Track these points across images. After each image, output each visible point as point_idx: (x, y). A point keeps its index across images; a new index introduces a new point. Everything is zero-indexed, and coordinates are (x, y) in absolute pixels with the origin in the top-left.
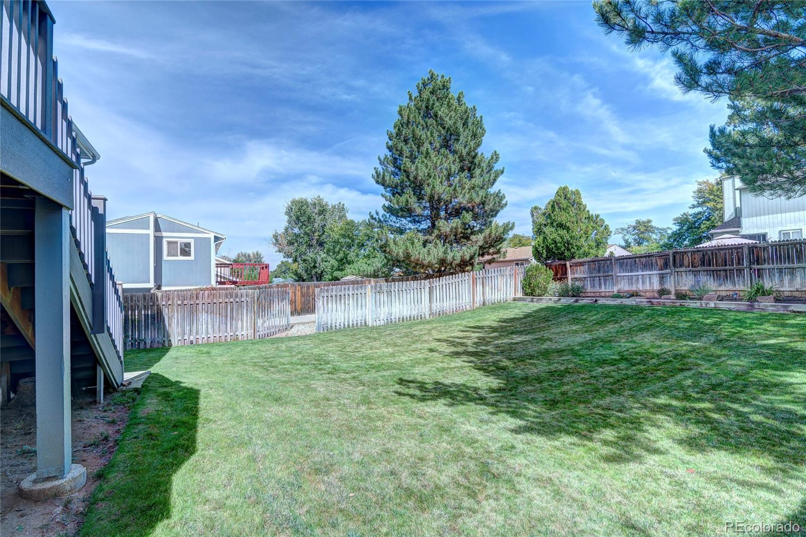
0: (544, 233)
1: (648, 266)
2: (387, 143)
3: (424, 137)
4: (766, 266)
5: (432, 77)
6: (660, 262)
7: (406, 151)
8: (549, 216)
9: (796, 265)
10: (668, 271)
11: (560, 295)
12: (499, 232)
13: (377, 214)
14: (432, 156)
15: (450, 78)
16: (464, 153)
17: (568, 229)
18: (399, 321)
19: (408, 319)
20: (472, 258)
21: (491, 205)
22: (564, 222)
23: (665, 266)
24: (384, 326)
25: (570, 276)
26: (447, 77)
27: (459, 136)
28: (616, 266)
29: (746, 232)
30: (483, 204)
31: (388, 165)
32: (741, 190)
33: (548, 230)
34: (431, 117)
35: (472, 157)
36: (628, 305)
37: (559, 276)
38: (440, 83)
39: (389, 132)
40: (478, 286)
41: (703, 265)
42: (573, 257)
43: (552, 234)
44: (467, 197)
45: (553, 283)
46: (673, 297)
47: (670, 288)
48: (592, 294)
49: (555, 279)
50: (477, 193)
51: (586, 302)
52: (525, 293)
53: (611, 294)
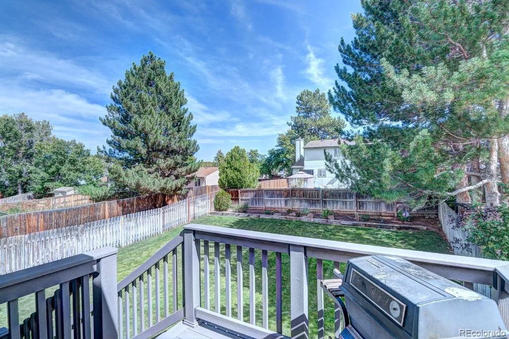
0: (226, 172)
1: (280, 195)
2: (112, 94)
3: (148, 100)
4: (328, 199)
5: (151, 58)
6: (285, 194)
7: (134, 108)
8: (229, 163)
9: (338, 200)
10: (289, 198)
11: (239, 212)
12: (196, 167)
14: (154, 115)
15: (165, 61)
16: (176, 116)
17: (239, 171)
19: (149, 236)
20: (182, 185)
21: (192, 150)
22: (238, 168)
23: (288, 196)
24: (133, 245)
25: (240, 198)
26: (162, 60)
27: (172, 103)
28: (265, 194)
29: (306, 168)
30: (187, 149)
31: (114, 112)
32: (305, 148)
33: (229, 171)
34: (151, 86)
35: (181, 118)
36: (276, 219)
37: (234, 197)
38: (158, 64)
39: (113, 86)
40: (192, 208)
41: (304, 197)
42: (242, 187)
43: (231, 174)
44: (178, 144)
45: (231, 201)
46: (294, 214)
47: (289, 207)
48: (252, 209)
49: (232, 199)
50: (184, 143)
51: (254, 216)
52: (216, 209)
53: (261, 209)
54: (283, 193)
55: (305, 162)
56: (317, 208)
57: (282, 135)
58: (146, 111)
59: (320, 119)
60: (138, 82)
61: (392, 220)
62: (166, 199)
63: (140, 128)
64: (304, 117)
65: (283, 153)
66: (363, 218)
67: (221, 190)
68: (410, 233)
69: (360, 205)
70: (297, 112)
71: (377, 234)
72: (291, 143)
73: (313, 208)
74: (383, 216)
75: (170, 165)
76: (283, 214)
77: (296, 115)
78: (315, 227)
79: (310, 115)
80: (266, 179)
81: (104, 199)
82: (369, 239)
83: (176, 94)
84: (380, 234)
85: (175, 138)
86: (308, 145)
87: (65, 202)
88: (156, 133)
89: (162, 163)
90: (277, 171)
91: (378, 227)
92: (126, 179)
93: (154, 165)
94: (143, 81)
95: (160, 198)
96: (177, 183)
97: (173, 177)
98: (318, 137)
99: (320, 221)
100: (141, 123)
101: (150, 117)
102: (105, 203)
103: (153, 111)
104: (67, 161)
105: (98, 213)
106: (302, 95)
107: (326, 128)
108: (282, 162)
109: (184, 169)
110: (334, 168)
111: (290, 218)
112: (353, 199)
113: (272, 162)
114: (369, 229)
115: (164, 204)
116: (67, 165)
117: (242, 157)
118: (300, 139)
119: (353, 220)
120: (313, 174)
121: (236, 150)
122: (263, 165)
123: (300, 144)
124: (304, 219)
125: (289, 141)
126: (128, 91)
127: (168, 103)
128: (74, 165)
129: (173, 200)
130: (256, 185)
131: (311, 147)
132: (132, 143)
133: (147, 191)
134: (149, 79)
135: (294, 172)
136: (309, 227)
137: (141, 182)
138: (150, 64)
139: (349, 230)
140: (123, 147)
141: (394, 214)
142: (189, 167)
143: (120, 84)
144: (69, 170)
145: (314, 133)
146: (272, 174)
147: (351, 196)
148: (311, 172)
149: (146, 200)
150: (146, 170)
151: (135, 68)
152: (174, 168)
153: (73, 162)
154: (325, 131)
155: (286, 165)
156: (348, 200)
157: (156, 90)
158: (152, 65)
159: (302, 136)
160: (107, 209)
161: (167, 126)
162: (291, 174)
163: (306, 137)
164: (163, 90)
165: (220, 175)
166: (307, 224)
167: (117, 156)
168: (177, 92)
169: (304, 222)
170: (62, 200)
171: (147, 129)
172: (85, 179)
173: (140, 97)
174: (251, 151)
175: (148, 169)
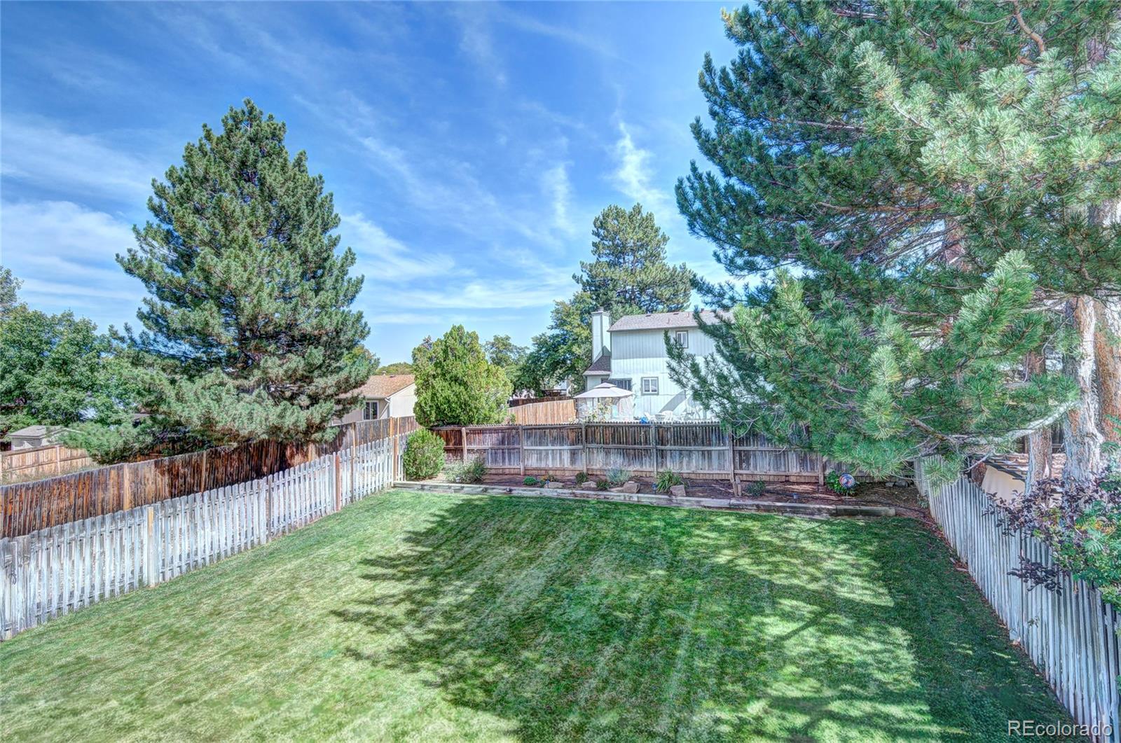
0: (433, 387)
1: (560, 440)
2: (151, 200)
3: (238, 213)
4: (668, 447)
5: (252, 115)
6: (572, 435)
7: (202, 231)
8: (438, 365)
9: (692, 448)
10: (580, 446)
11: (463, 481)
12: (361, 376)
13: (128, 329)
14: (254, 249)
15: (284, 124)
16: (310, 252)
17: (465, 384)
18: (211, 560)
19: (229, 553)
20: (323, 420)
21: (350, 334)
22: (460, 375)
23: (577, 441)
24: (182, 578)
25: (466, 446)
26: (278, 121)
27: (301, 223)
28: (523, 437)
29: (615, 375)
30: (337, 333)
31: (154, 243)
32: (611, 332)
33: (438, 383)
34: (249, 180)
35: (323, 260)
36: (550, 498)
37: (451, 446)
38: (267, 128)
39: (154, 180)
40: (345, 474)
41: (613, 442)
42: (471, 422)
43: (444, 389)
44: (314, 321)
45: (444, 456)
46: (593, 485)
47: (581, 466)
48: (493, 471)
49: (447, 450)
50: (329, 317)
51: (498, 491)
52: (408, 475)
53: (516, 471)
54: (565, 434)
55: (614, 363)
56: (644, 468)
57: (562, 303)
58: (233, 241)
59: (645, 268)
60: (213, 170)
61: (814, 492)
62: (288, 453)
63: (215, 281)
64: (610, 264)
65: (564, 342)
66: (749, 490)
67: (420, 429)
68: (861, 524)
69: (743, 458)
70: (594, 252)
71: (787, 530)
72: (582, 321)
73: (634, 468)
74: (793, 483)
75: (295, 371)
76: (566, 484)
77: (593, 259)
78: (641, 514)
79: (621, 261)
80: (528, 401)
81: (123, 455)
82: (770, 543)
83: (311, 203)
84: (793, 529)
85: (309, 307)
86: (619, 325)
87: (37, 464)
88: (256, 293)
89: (274, 366)
90: (553, 382)
91: (786, 512)
92: (177, 407)
93: (256, 371)
94: (228, 168)
95: (271, 450)
96: (312, 414)
97: (304, 400)
98: (640, 308)
99: (654, 501)
100: (218, 268)
101: (242, 255)
102: (121, 468)
103: (252, 240)
104: (47, 363)
105: (100, 495)
106: (606, 216)
107: (657, 289)
108: (564, 361)
109: (332, 380)
110: (689, 375)
111: (582, 495)
112: (724, 445)
113: (542, 363)
114: (766, 518)
115: (283, 465)
116: (47, 373)
117: (471, 350)
118: (601, 310)
119: (728, 495)
120: (630, 389)
121: (455, 334)
122: (522, 369)
123: (601, 323)
124: (615, 495)
125: (578, 317)
126: (187, 190)
127: (291, 222)
128: (67, 373)
129: (305, 455)
130: (506, 416)
131: (625, 328)
132: (195, 317)
133: (234, 436)
134: (243, 163)
135: (589, 383)
136: (629, 514)
137: (215, 415)
138: (247, 130)
139: (720, 520)
140: (174, 326)
141: (817, 478)
142: (343, 374)
143: (170, 175)
144: (53, 384)
145: (629, 300)
146: (542, 388)
147: (721, 439)
148: (625, 384)
149: (235, 457)
150: (231, 383)
151: (208, 137)
152: (307, 379)
153: (63, 365)
154: (653, 296)
155: (572, 369)
156: (713, 448)
157: (261, 190)
158: (251, 131)
159: (607, 305)
160: (127, 484)
161: (287, 276)
162: (584, 389)
163: (615, 307)
164: (278, 190)
165: (418, 393)
166: (623, 508)
167: (163, 350)
168: (314, 197)
169: (616, 504)
170: (30, 458)
171: (235, 282)
172: (94, 406)
173: (219, 205)
174: (496, 338)
175: (239, 382)
